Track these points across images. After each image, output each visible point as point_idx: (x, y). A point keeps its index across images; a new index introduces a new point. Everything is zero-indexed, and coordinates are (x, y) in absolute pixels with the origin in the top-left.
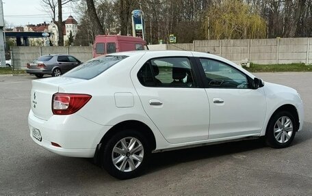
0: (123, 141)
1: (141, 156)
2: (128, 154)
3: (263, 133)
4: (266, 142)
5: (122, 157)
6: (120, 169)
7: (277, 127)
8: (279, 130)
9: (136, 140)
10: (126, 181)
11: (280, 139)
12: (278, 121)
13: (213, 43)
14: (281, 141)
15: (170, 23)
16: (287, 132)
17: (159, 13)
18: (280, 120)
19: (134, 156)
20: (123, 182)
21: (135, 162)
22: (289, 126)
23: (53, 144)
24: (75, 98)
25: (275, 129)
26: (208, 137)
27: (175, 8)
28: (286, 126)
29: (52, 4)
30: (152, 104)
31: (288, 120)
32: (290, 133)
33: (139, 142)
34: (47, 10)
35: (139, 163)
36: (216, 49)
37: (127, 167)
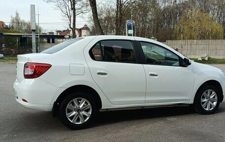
0: (75, 100)
1: (90, 113)
2: (79, 110)
3: (191, 102)
4: (194, 109)
5: (74, 113)
6: (72, 122)
7: (204, 97)
8: (206, 100)
9: (85, 100)
10: (76, 131)
11: (206, 107)
12: (204, 93)
13: (181, 42)
14: (207, 109)
15: (154, 29)
16: (213, 102)
17: (146, 22)
18: (207, 93)
19: (84, 113)
20: (74, 131)
21: (85, 117)
22: (214, 97)
23: (24, 100)
24: (39, 66)
25: (201, 99)
26: (145, 102)
27: (158, 19)
28: (211, 97)
29: (69, 15)
30: (99, 73)
31: (213, 93)
32: (215, 103)
33: (88, 102)
34: (66, 19)
35: (88, 118)
36: (183, 46)
37: (78, 120)
